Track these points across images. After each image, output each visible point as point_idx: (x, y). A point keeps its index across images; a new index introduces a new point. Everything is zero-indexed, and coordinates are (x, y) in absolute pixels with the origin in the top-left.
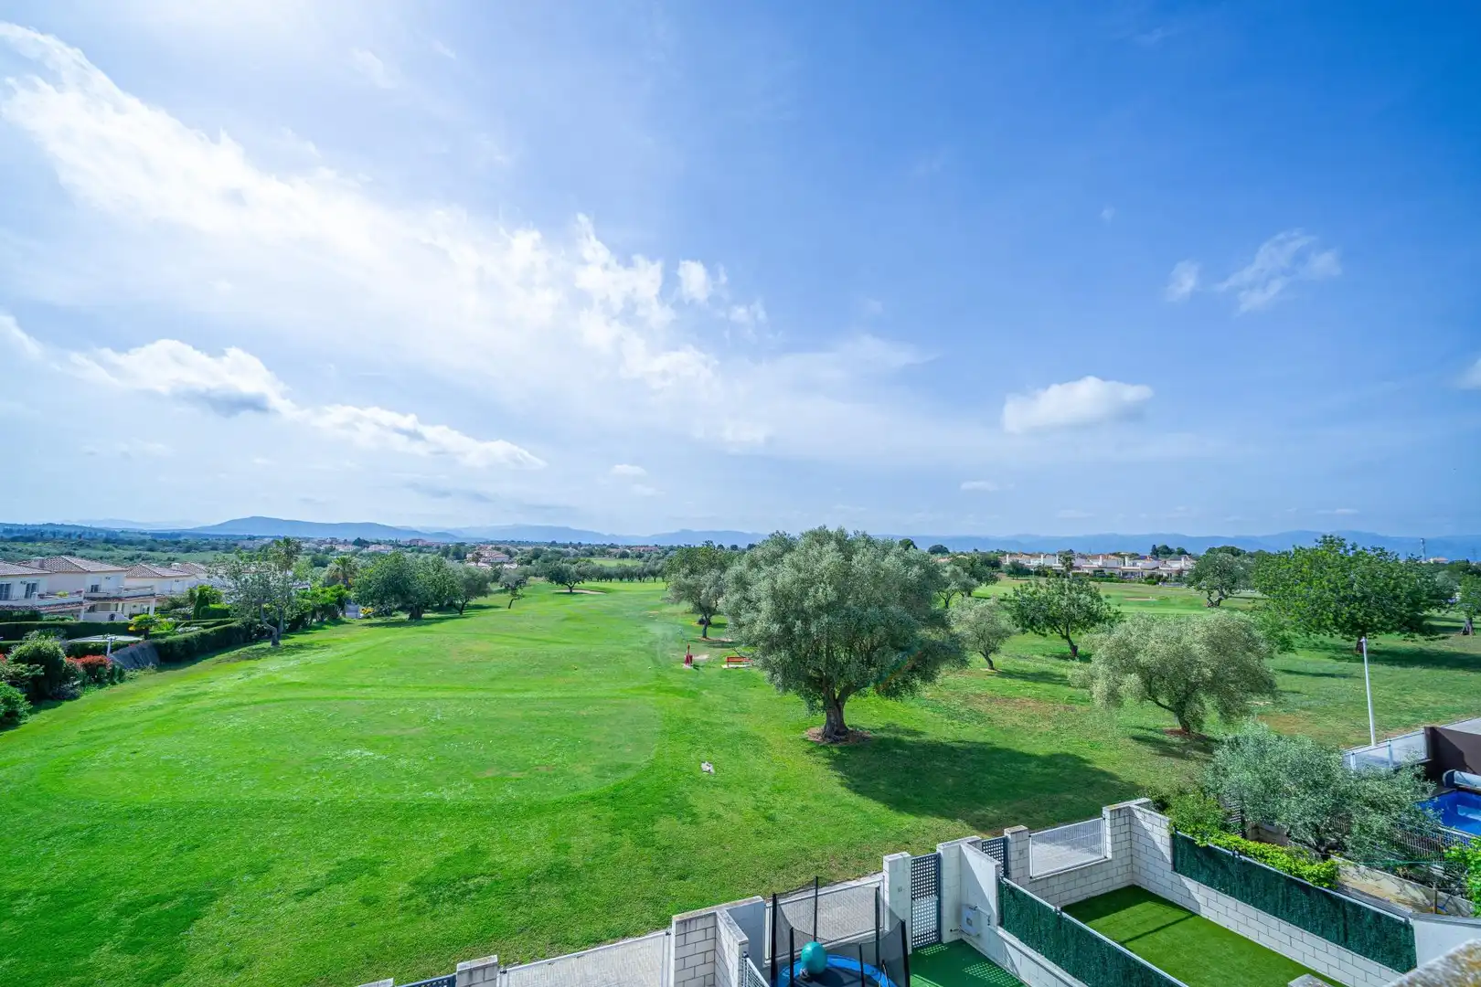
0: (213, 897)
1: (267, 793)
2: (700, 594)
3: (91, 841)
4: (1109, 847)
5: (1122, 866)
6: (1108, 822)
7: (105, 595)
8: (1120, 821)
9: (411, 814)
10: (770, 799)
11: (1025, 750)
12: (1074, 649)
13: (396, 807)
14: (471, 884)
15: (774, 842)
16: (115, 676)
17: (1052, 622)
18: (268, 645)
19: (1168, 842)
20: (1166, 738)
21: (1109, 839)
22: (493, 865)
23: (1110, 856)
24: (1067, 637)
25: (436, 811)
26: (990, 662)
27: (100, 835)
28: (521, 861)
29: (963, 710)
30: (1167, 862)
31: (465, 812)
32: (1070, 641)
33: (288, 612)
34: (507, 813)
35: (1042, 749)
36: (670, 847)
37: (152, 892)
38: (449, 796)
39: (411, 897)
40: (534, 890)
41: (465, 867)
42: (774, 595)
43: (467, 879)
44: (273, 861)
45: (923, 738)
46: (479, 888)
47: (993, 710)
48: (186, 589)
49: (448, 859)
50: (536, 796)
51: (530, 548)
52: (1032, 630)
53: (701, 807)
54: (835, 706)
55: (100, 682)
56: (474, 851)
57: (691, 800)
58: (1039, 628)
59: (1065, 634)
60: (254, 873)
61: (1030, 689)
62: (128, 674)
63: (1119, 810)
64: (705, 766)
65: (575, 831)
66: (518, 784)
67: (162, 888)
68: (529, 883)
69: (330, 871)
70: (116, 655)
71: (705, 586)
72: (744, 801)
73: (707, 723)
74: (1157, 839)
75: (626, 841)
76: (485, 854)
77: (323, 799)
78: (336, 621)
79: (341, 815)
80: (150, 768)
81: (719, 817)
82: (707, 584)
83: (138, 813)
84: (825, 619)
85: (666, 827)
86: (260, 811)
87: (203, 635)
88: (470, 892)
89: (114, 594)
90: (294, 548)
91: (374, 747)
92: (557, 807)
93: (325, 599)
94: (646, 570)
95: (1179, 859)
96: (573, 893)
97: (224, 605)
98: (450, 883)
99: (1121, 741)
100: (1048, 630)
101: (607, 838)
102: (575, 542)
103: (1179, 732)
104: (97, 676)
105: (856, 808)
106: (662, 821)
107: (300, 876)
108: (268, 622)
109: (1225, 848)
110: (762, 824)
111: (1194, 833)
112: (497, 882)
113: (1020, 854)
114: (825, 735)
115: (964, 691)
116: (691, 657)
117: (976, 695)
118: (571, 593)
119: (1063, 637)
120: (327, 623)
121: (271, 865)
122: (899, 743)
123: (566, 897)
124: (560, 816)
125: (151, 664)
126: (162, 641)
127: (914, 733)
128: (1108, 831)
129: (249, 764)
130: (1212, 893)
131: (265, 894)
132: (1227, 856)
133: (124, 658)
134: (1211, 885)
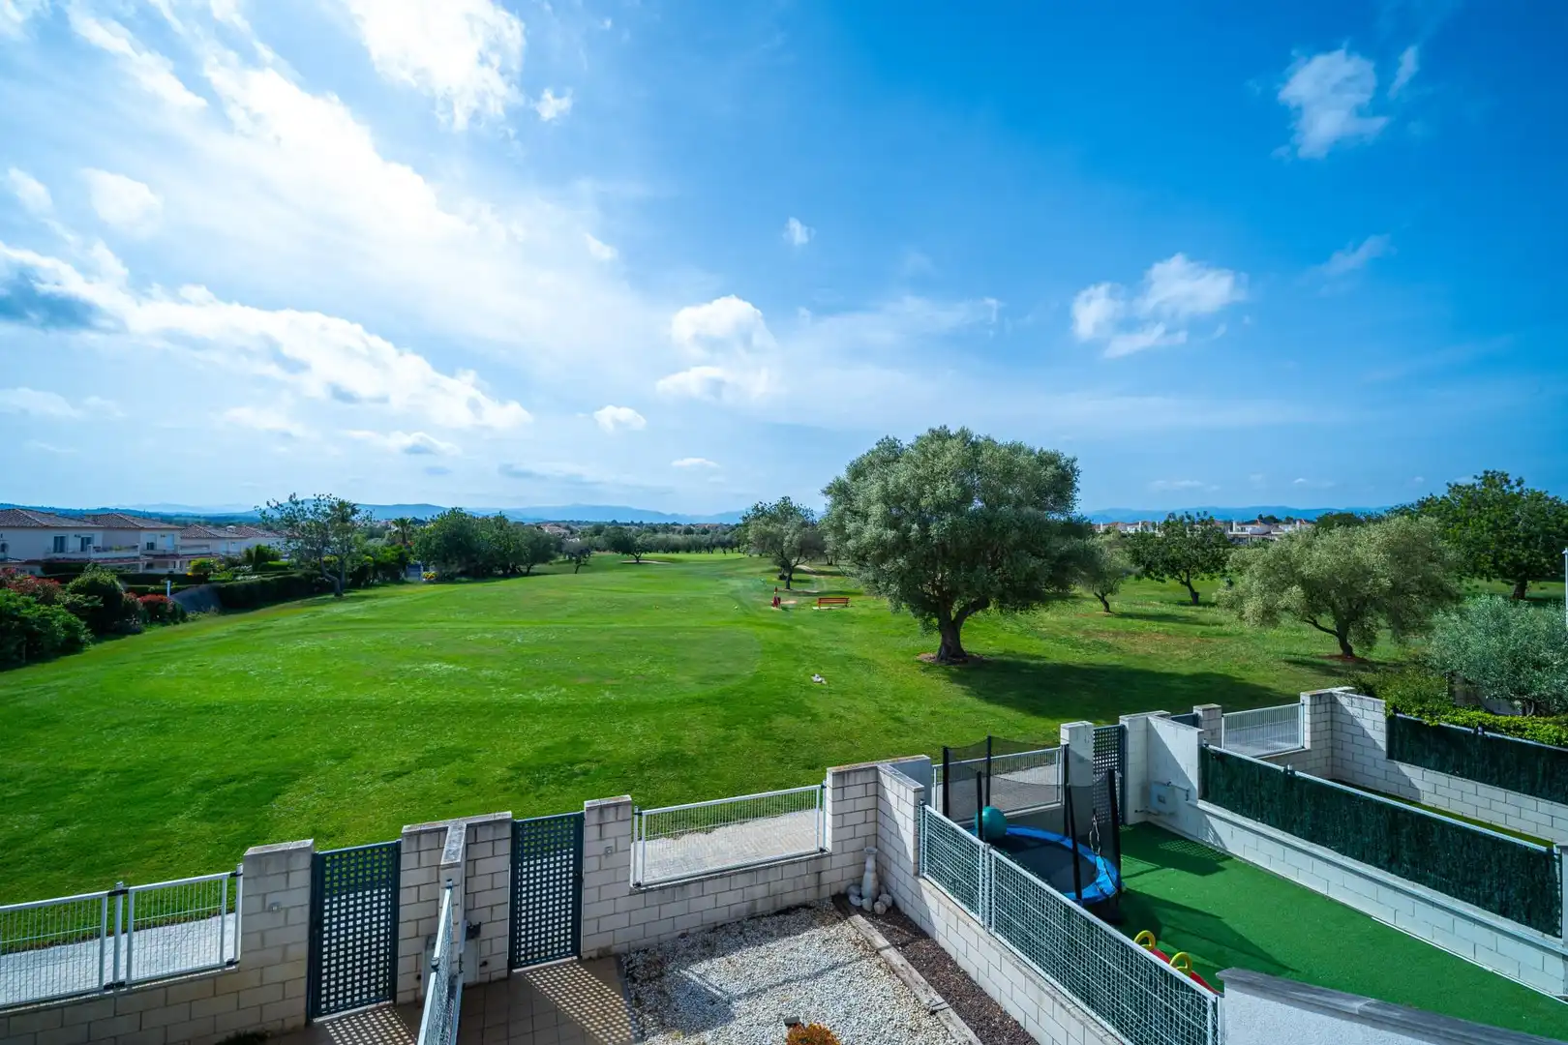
0: (296, 777)
1: (343, 695)
2: (781, 544)
3: (161, 730)
4: (1308, 736)
5: (1321, 758)
6: (1307, 709)
7: (162, 553)
8: (1320, 708)
9: (502, 712)
10: (895, 704)
11: (1167, 670)
12: (1195, 595)
13: (484, 705)
14: (577, 768)
15: (906, 739)
16: (176, 616)
17: (1173, 567)
18: (332, 596)
19: (1383, 727)
20: (1327, 661)
21: (1308, 727)
22: (598, 753)
23: (1308, 746)
24: (1188, 584)
25: (528, 710)
26: (1107, 605)
27: (171, 726)
28: (631, 749)
29: (1086, 641)
30: (1380, 750)
31: (560, 710)
32: (1191, 589)
33: (348, 563)
34: (605, 710)
35: (1185, 670)
36: (793, 740)
37: (231, 771)
38: (539, 697)
39: (511, 779)
40: (647, 774)
41: (567, 754)
42: (886, 498)
43: (572, 764)
44: (356, 749)
45: (1048, 662)
46: (585, 773)
47: (1121, 641)
48: (243, 550)
49: (547, 748)
50: (634, 697)
51: (591, 526)
52: (1150, 576)
53: (819, 709)
54: (951, 630)
55: (163, 622)
56: (575, 742)
57: (808, 703)
58: (1156, 573)
59: (1185, 579)
60: (336, 759)
61: (1155, 626)
62: (189, 616)
63: (1320, 695)
64: (815, 679)
65: (685, 726)
66: (614, 689)
67: (238, 769)
68: (641, 768)
69: (420, 758)
70: (178, 597)
71: (788, 534)
72: (867, 706)
73: (808, 647)
74: (1367, 725)
75: (744, 735)
76: (588, 744)
77: (403, 698)
78: (398, 580)
79: (428, 713)
80: (217, 677)
81: (841, 717)
82: (790, 532)
83: (209, 709)
84: (949, 518)
85: (783, 723)
86: (340, 708)
87: (262, 582)
88: (577, 775)
89: (170, 551)
90: (349, 510)
91: (455, 662)
92: (660, 707)
93: (386, 557)
94: (714, 540)
95: (1397, 746)
96: (692, 777)
97: (283, 561)
98: (553, 768)
99: (1277, 666)
100: (1167, 576)
101: (721, 732)
102: (637, 521)
103: (1338, 657)
104: (159, 615)
105: (994, 715)
106: (779, 719)
107: (390, 761)
108: (330, 572)
109: (1465, 725)
110: (890, 724)
111: (1420, 713)
112: (605, 767)
113: (1212, 734)
114: (941, 658)
115: (1084, 628)
116: (779, 599)
117: (1098, 631)
118: (638, 563)
119: (1182, 583)
120: (388, 582)
121: (354, 752)
122: (1026, 666)
123: (684, 780)
124: (667, 714)
125: (213, 607)
126: (223, 585)
127: (1039, 657)
128: (1307, 718)
129: (322, 674)
130: (1442, 778)
131: (350, 775)
132: (1466, 734)
133: (183, 599)
134: (1441, 768)
